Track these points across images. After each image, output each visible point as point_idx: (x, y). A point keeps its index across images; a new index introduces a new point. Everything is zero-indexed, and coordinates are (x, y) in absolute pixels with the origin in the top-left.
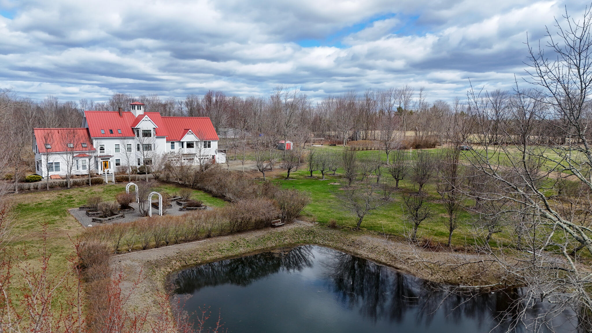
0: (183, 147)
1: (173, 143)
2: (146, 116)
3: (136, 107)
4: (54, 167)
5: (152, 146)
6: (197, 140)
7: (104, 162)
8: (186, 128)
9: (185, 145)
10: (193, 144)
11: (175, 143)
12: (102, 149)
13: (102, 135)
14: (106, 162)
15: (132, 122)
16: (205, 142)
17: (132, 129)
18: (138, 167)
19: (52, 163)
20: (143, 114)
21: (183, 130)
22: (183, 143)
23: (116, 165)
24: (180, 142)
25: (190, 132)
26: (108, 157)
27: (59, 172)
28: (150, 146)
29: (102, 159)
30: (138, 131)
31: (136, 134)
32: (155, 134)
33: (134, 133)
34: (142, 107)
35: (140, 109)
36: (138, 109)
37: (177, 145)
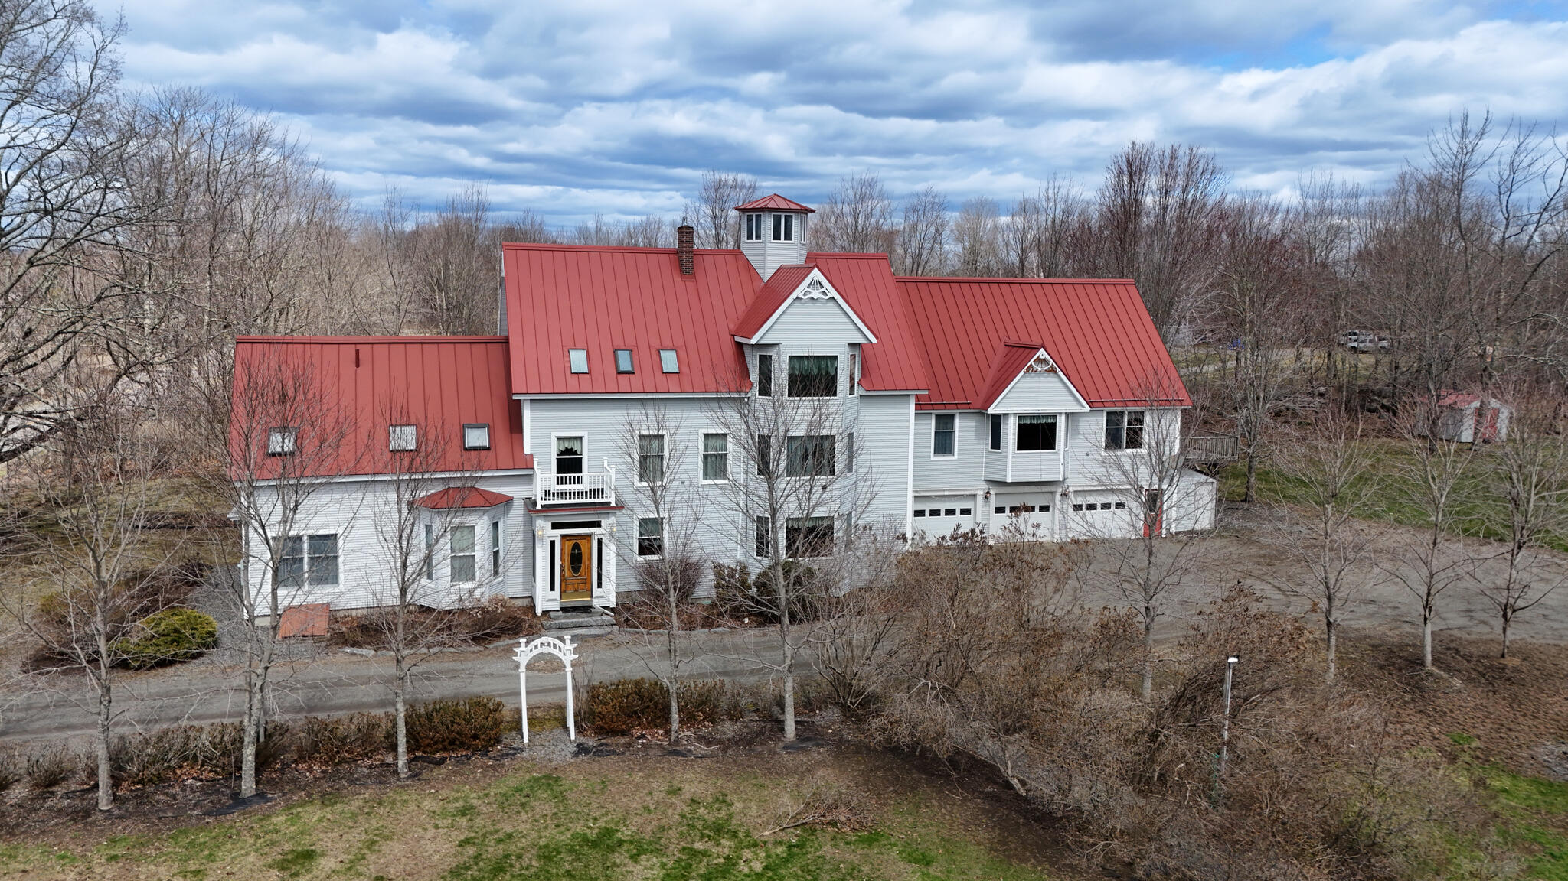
0: (996, 444)
1: (945, 425)
2: (816, 274)
3: (768, 224)
4: (306, 560)
5: (840, 447)
6: (1076, 409)
7: (569, 544)
8: (1014, 339)
9: (1010, 432)
10: (1052, 427)
11: (957, 421)
12: (569, 464)
13: (573, 383)
14: (582, 543)
15: (741, 309)
16: (1113, 419)
17: (740, 345)
18: (756, 567)
19: (299, 538)
20: (802, 262)
21: (1002, 350)
22: (997, 421)
23: (643, 550)
24: (982, 413)
25: (1039, 360)
26: (596, 508)
27: (329, 588)
28: (827, 445)
29: (555, 526)
30: (765, 361)
31: (754, 376)
32: (857, 376)
33: (745, 372)
34: (796, 224)
35: (788, 236)
36: (776, 237)
37: (965, 429)
